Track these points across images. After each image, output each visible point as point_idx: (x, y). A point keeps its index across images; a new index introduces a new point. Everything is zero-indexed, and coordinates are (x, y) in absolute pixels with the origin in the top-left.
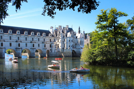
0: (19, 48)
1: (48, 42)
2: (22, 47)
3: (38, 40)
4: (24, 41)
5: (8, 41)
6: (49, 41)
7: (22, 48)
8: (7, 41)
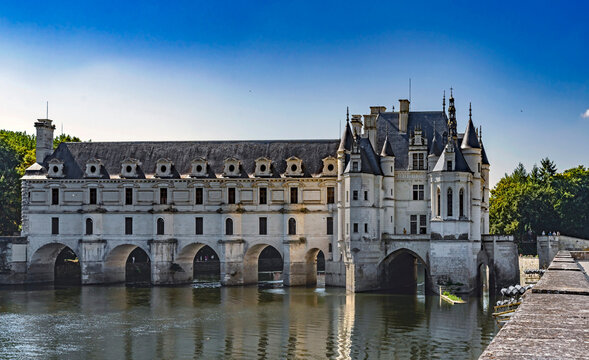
0: (158, 242)
1: (318, 203)
2: (180, 235)
3: (257, 199)
4: (190, 208)
5: (117, 212)
6: (325, 199)
7: (178, 238)
8: (115, 208)
